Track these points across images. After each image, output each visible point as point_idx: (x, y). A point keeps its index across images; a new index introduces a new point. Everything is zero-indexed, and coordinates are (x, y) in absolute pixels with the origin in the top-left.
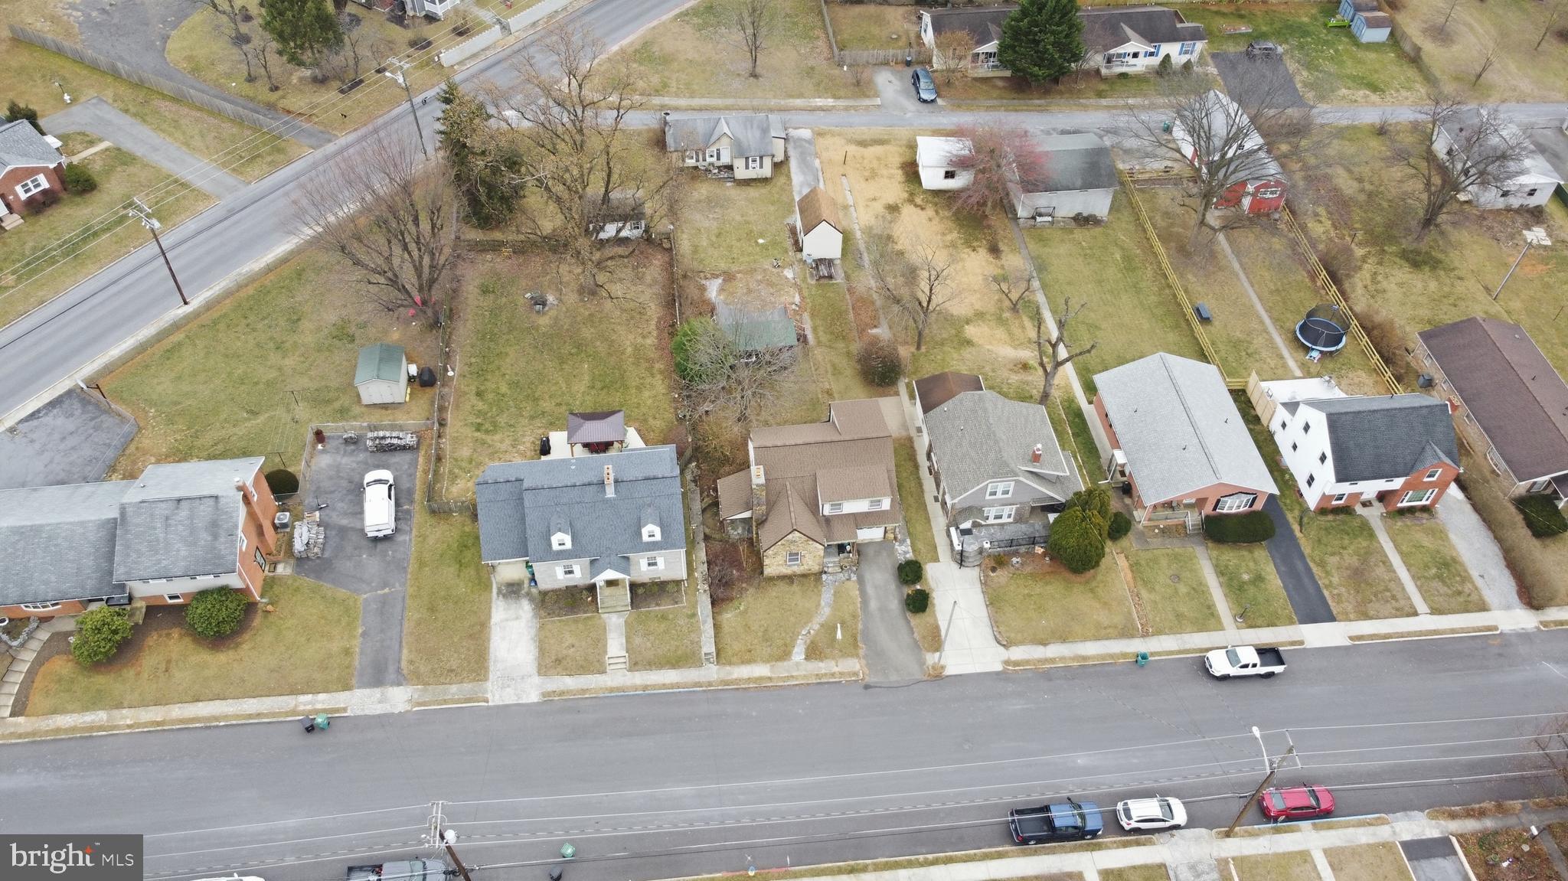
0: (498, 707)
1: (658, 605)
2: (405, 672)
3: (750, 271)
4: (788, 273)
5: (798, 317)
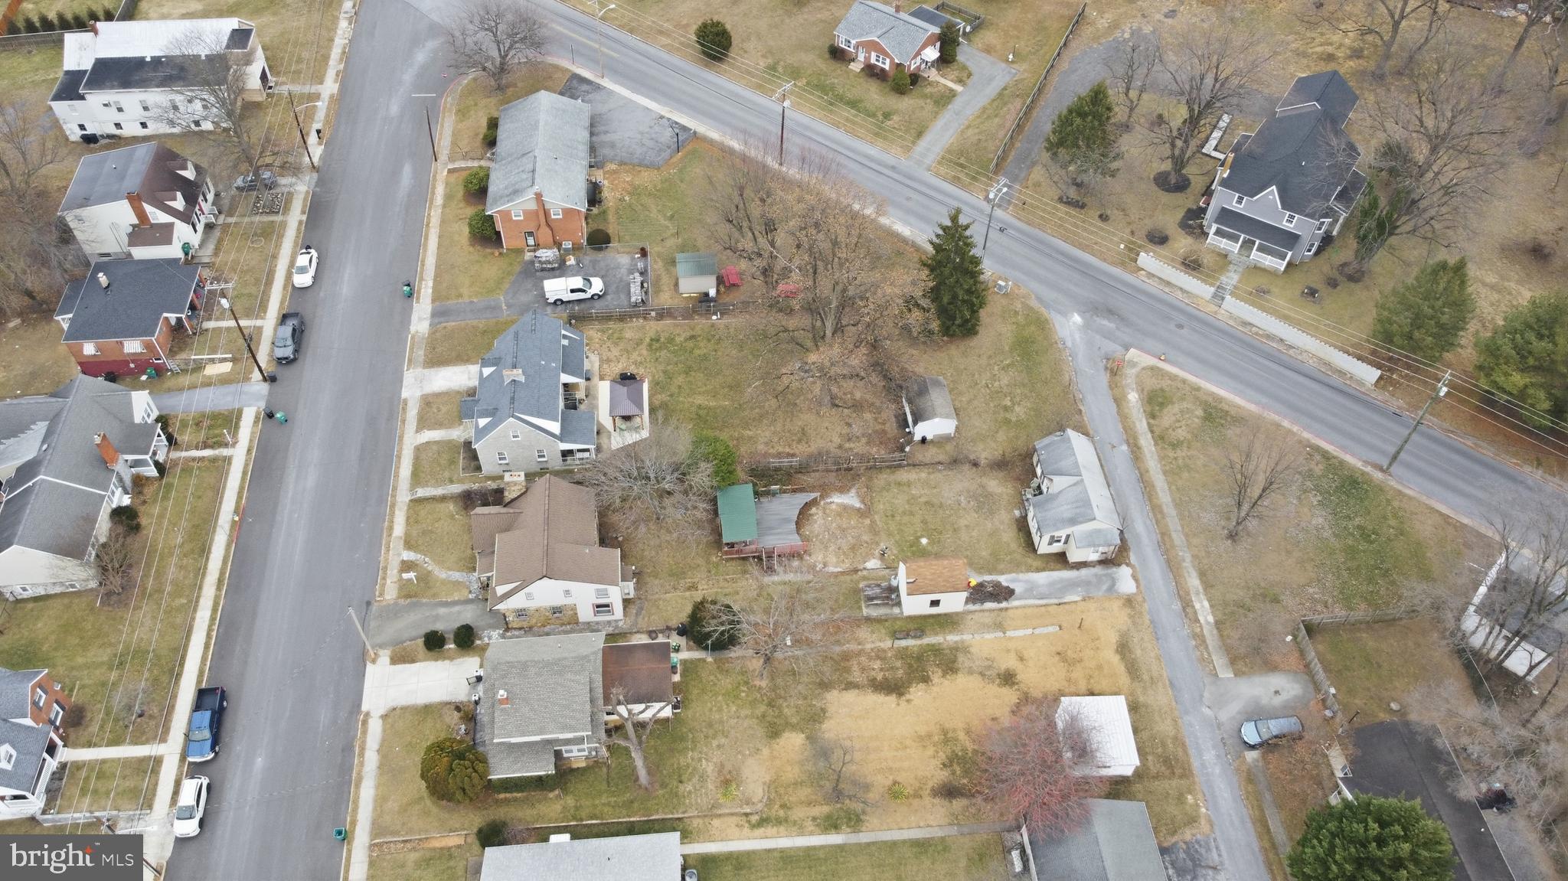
1: (463, 459)
2: (440, 326)
3: (873, 530)
4: (873, 564)
5: (804, 569)
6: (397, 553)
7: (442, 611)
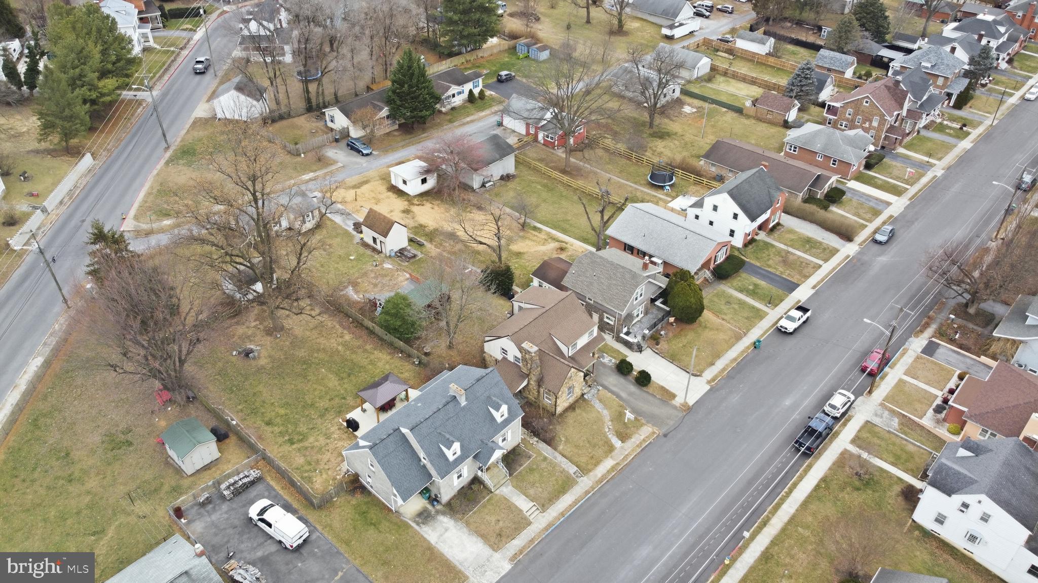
1: (521, 466)
3: (363, 275)
4: (387, 266)
6: (623, 450)
7: (623, 395)
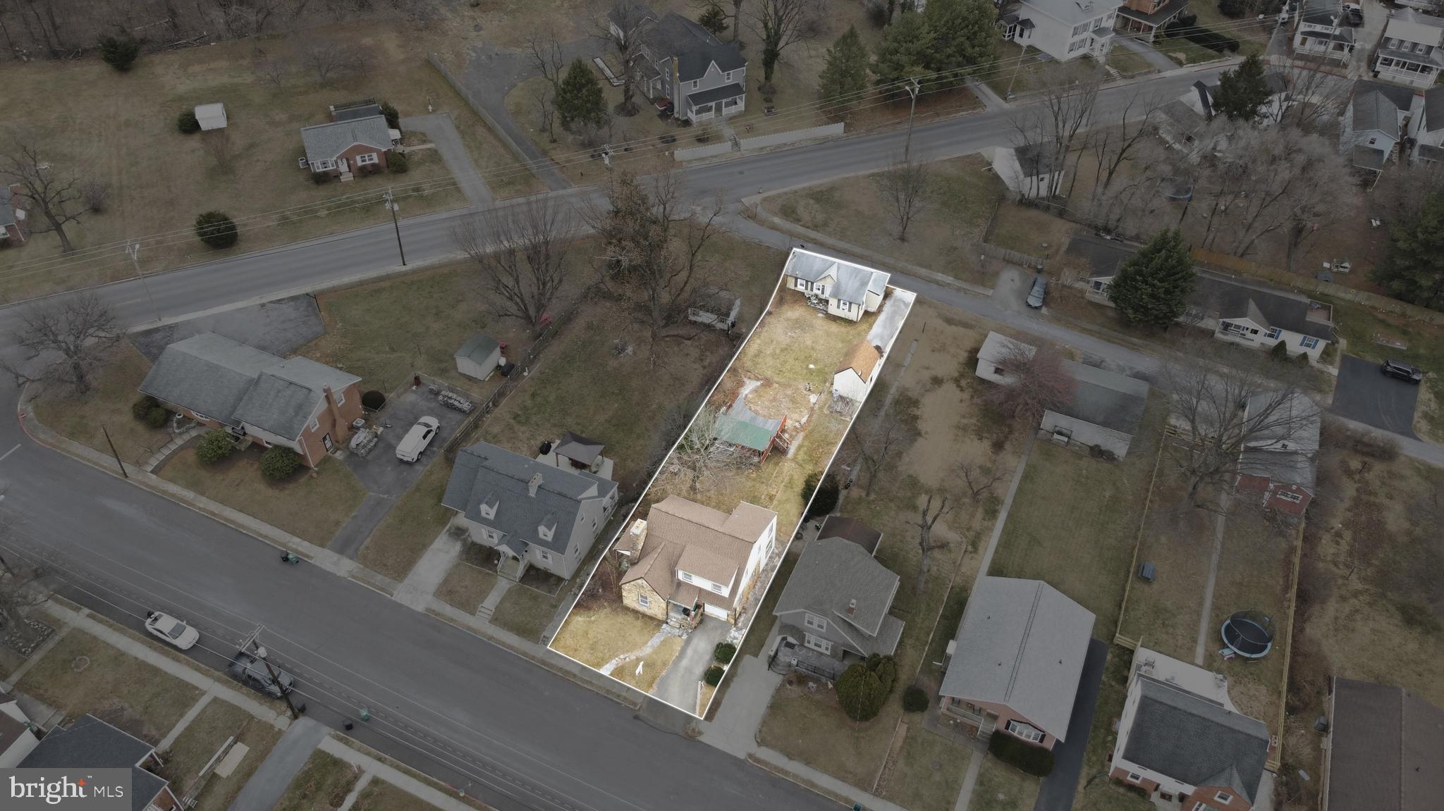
0: (396, 603)
1: (538, 588)
2: (359, 553)
3: (786, 386)
4: (813, 398)
5: (794, 433)
